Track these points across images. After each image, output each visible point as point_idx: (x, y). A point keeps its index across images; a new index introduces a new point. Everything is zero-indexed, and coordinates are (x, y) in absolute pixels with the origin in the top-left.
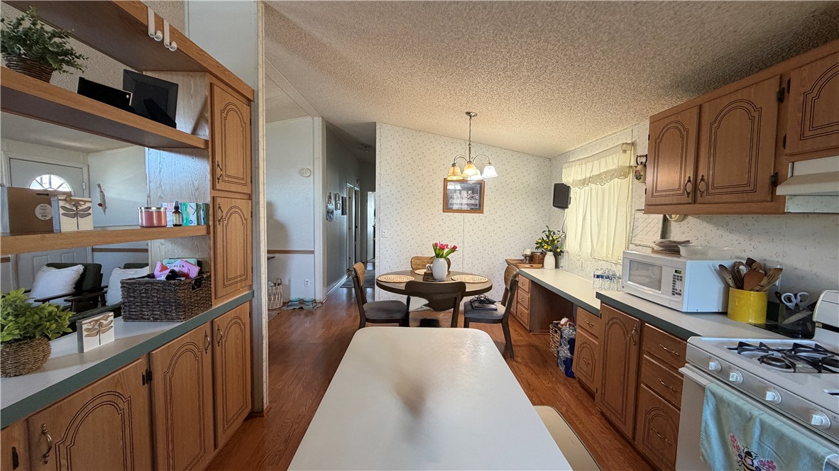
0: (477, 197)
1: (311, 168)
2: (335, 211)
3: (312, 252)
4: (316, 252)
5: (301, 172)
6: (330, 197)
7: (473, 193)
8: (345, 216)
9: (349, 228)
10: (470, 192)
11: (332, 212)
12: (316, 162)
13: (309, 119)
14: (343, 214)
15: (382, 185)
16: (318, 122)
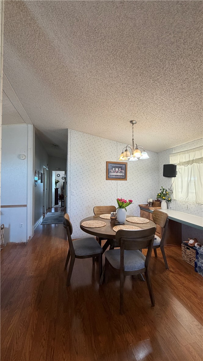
0: (124, 172)
1: (26, 155)
2: (38, 181)
3: (26, 206)
4: (28, 205)
5: (19, 157)
6: (36, 172)
7: (121, 169)
8: (42, 183)
9: (44, 190)
10: (120, 169)
11: (37, 181)
12: (29, 150)
13: (24, 125)
14: (41, 182)
15: (71, 164)
16: (31, 128)
